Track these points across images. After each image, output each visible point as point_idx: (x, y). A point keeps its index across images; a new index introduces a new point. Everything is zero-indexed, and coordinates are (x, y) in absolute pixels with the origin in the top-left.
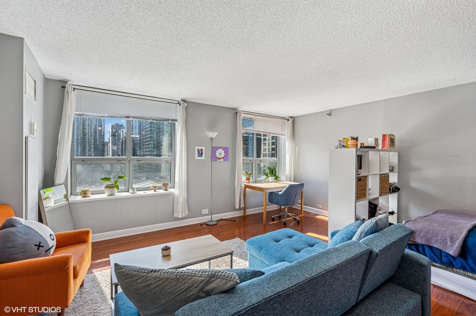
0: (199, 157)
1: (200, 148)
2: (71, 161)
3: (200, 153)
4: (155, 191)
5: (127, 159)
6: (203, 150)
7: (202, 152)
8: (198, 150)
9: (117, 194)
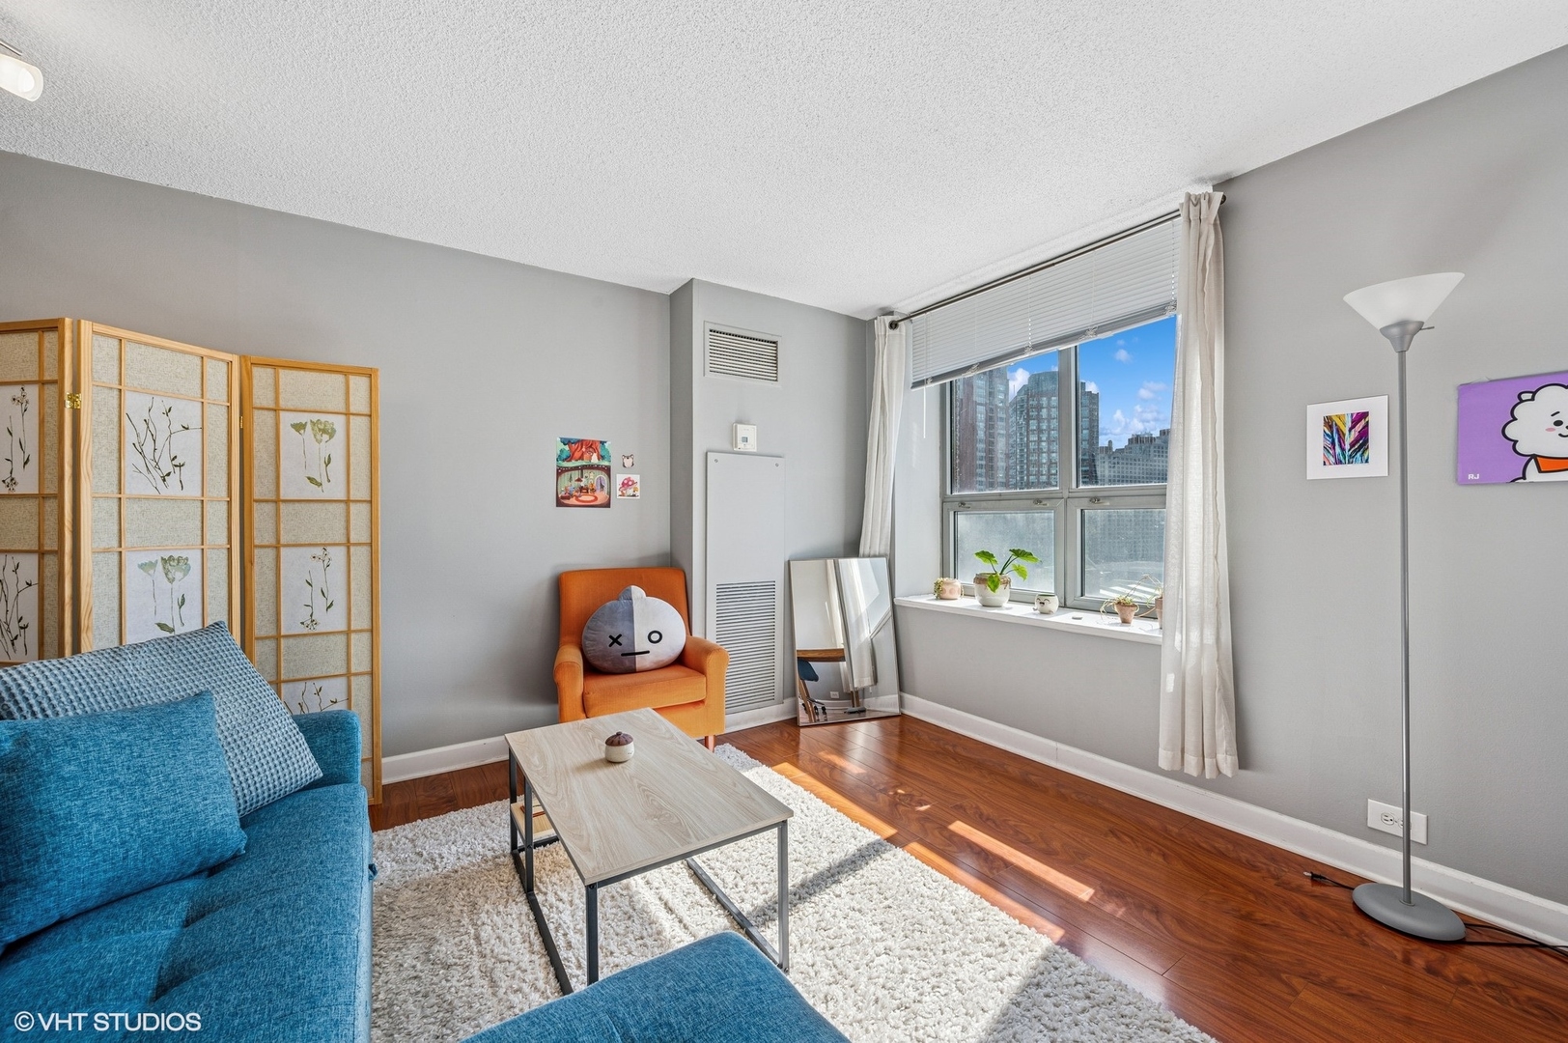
0: (1338, 462)
1: (1345, 409)
2: (943, 502)
3: (1349, 439)
4: (1125, 621)
5: (1060, 495)
6: (1370, 418)
7: (1364, 435)
8: (1329, 422)
9: (1006, 604)
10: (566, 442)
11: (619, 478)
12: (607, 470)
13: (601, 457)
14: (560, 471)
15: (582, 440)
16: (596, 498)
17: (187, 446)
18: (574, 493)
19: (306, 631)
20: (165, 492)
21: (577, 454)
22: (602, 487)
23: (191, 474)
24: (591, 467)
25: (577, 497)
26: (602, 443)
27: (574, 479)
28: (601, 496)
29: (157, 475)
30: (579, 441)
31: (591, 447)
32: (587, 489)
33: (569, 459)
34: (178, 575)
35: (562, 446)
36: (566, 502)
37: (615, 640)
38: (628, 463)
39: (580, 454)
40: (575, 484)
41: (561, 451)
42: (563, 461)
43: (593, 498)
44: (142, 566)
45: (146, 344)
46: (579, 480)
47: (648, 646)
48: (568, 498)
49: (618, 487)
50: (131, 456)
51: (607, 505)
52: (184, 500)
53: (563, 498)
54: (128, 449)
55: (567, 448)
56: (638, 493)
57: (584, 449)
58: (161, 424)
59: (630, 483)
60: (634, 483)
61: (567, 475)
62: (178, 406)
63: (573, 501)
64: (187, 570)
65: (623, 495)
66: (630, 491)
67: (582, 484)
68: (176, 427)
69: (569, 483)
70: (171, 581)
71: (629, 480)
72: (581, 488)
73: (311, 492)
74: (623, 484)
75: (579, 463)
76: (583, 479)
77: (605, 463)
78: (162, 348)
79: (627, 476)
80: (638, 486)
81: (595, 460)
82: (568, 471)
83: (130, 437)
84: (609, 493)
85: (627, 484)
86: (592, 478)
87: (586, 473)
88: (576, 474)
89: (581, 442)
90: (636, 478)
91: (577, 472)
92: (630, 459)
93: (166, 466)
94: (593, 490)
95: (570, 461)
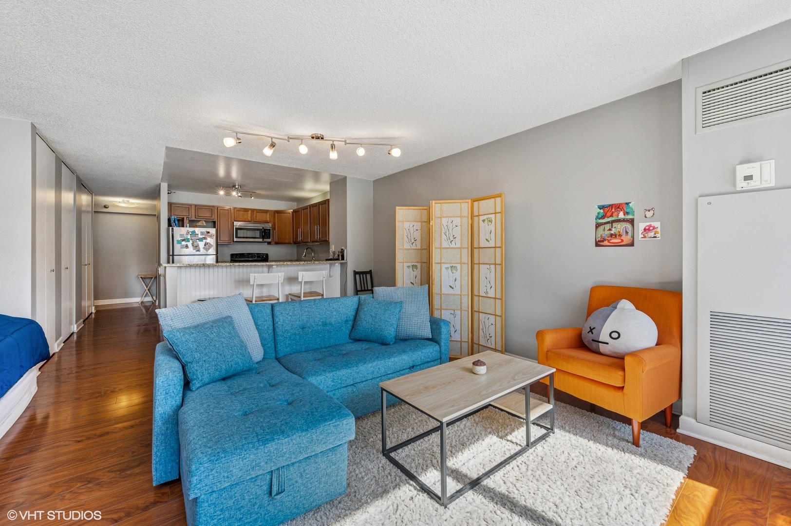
10: (601, 207)
11: (641, 226)
12: (632, 222)
13: (626, 213)
14: (598, 226)
15: (612, 205)
16: (622, 241)
17: (457, 232)
18: (606, 238)
19: (485, 295)
20: (451, 246)
21: (609, 214)
22: (627, 233)
23: (458, 240)
24: (619, 221)
25: (609, 241)
26: (627, 204)
27: (606, 229)
28: (627, 239)
29: (449, 241)
30: (610, 205)
31: (618, 208)
32: (616, 235)
33: (603, 217)
34: (455, 271)
35: (599, 210)
36: (601, 243)
37: (591, 330)
38: (649, 214)
39: (611, 213)
40: (607, 233)
41: (598, 213)
42: (600, 219)
43: (620, 241)
44: (446, 268)
45: (449, 203)
46: (610, 230)
47: (608, 339)
48: (603, 241)
49: (640, 232)
50: (444, 237)
51: (632, 244)
52: (456, 248)
53: (599, 241)
54: (443, 234)
55: (602, 211)
56: (658, 235)
57: (613, 210)
58: (450, 226)
59: (651, 228)
60: (654, 228)
61: (602, 228)
62: (455, 220)
63: (606, 243)
64: (457, 270)
65: (645, 237)
66: (652, 234)
67: (612, 232)
68: (454, 226)
69: (604, 232)
70: (453, 273)
71: (650, 226)
72: (611, 235)
73: (486, 244)
74: (645, 230)
75: (610, 219)
76: (613, 229)
77: (630, 217)
78: (451, 203)
79: (648, 224)
80: (659, 230)
81: (621, 215)
82: (603, 225)
83: (443, 231)
84: (633, 237)
85: (649, 230)
86: (619, 227)
87: (615, 225)
88: (608, 226)
89: (611, 206)
90: (657, 224)
91: (608, 225)
92: (652, 212)
93: (452, 238)
94: (620, 235)
95: (604, 218)
